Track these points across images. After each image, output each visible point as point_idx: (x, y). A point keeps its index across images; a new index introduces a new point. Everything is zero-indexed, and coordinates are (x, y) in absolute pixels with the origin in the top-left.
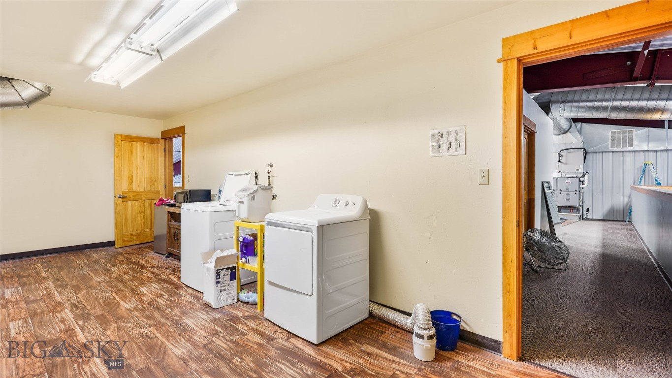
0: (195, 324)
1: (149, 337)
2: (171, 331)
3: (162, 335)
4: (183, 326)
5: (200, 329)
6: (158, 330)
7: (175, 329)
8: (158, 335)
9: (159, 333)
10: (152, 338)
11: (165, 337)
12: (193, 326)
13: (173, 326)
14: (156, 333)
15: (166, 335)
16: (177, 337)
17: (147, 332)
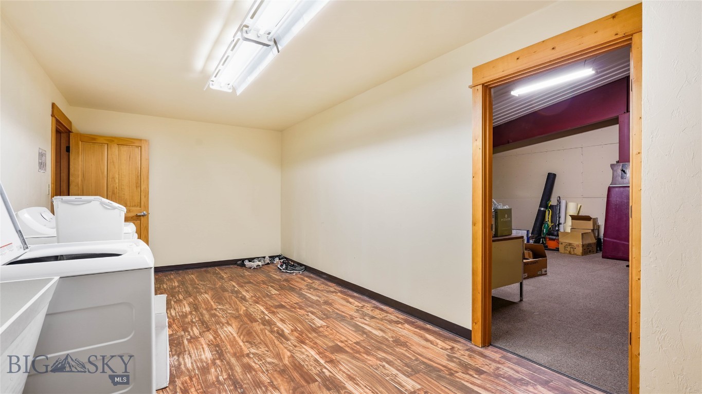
0: (204, 351)
1: (250, 343)
2: (229, 347)
3: (239, 344)
4: (216, 351)
5: (202, 345)
6: (241, 349)
7: (225, 348)
8: (241, 344)
9: (241, 346)
10: (247, 342)
11: (236, 341)
12: (206, 349)
13: (226, 352)
14: (243, 347)
15: (234, 343)
16: (226, 339)
17: (251, 349)
